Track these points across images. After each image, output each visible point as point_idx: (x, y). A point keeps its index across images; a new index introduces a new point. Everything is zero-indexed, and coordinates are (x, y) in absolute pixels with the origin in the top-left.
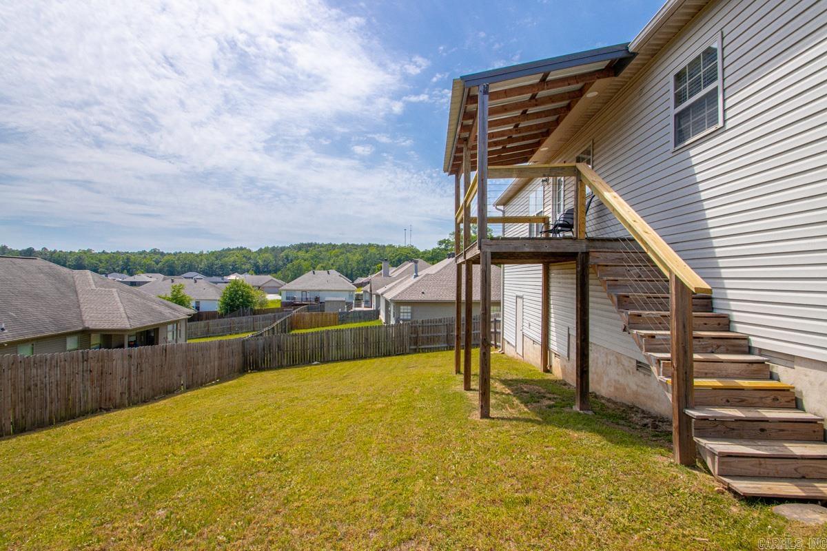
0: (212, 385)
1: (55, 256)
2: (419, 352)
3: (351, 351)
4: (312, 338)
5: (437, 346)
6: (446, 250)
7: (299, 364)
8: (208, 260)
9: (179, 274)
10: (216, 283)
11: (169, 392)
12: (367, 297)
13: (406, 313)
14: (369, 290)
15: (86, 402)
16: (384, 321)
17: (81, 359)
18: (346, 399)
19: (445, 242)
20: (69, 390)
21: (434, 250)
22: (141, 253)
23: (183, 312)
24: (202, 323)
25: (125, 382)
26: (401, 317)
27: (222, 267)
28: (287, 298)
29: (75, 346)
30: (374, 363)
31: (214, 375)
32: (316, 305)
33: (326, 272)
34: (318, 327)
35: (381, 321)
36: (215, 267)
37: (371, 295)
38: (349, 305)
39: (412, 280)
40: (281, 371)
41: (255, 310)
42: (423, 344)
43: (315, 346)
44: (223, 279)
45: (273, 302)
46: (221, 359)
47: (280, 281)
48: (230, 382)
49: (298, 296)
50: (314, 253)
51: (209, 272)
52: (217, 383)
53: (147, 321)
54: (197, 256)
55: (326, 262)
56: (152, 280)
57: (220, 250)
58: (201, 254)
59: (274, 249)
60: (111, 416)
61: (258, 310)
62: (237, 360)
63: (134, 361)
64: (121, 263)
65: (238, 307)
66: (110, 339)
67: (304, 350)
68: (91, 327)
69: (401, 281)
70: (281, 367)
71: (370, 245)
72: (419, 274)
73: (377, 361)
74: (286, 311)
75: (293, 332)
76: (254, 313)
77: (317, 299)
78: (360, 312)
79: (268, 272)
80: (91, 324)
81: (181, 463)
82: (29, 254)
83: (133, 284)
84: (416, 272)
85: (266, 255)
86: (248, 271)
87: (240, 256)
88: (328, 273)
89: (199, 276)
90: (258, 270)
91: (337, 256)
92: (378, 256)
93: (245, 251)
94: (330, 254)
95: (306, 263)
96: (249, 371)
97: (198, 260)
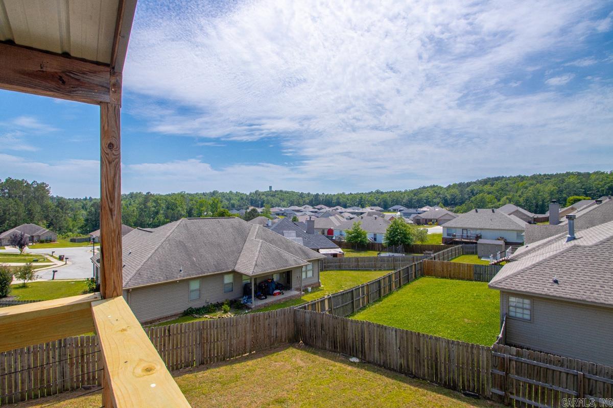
8: (408, 196)
22: (370, 193)
26: (511, 313)
27: (419, 201)
28: (448, 235)
36: (414, 201)
39: (564, 244)
41: (412, 245)
43: (356, 337)
44: (417, 211)
49: (458, 233)
50: (499, 186)
53: (270, 268)
54: (402, 193)
57: (417, 188)
58: (406, 191)
59: (460, 185)
64: (358, 200)
67: (344, 338)
84: (572, 232)
85: (453, 190)
86: (438, 204)
87: (432, 192)
88: (493, 211)
89: (402, 209)
90: (446, 203)
91: (526, 188)
92: (579, 185)
93: (436, 188)
94: (518, 186)
95: (490, 195)
96: (301, 341)
97: (402, 196)
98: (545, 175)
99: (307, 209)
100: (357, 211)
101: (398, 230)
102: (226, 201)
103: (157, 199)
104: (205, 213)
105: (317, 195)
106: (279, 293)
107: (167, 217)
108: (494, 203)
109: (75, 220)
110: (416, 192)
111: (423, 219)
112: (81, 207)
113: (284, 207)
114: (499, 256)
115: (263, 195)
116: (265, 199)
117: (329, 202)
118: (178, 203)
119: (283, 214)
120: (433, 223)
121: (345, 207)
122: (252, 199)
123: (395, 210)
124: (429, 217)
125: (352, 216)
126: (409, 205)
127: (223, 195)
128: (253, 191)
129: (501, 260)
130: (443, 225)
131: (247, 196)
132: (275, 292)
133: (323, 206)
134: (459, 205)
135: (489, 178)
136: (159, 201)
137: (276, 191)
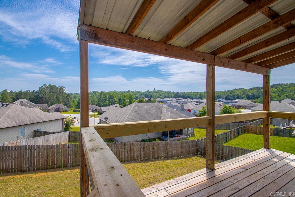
8: (227, 94)
15: (125, 158)
17: (124, 145)
22: (205, 92)
27: (233, 96)
31: (179, 154)
33: (278, 102)
36: (230, 96)
38: (288, 123)
44: (232, 101)
50: (280, 89)
52: (179, 158)
58: (225, 91)
63: (142, 146)
86: (244, 98)
87: (240, 92)
88: (280, 102)
89: (223, 100)
90: (249, 98)
93: (243, 90)
94: (292, 89)
96: (199, 155)
97: (223, 94)
99: (173, 100)
100: (198, 101)
101: (227, 111)
102: (134, 95)
103: (106, 94)
104: (126, 101)
105: (178, 93)
106: (178, 136)
107: (109, 102)
108: (277, 98)
109: (73, 102)
110: (231, 92)
111: (237, 106)
112: (74, 97)
113: (161, 98)
114: (285, 125)
115: (151, 92)
116: (152, 94)
117: (184, 96)
118: (115, 96)
119: (161, 102)
120: (243, 108)
121: (192, 99)
122: (146, 95)
123: (219, 101)
124: (241, 105)
125: (196, 103)
126: (227, 98)
127: (132, 92)
128: (147, 91)
129: (287, 127)
130: (251, 109)
131: (144, 93)
132: (176, 135)
133: (181, 98)
134: (256, 99)
135: (274, 85)
136: (106, 95)
137: (157, 91)
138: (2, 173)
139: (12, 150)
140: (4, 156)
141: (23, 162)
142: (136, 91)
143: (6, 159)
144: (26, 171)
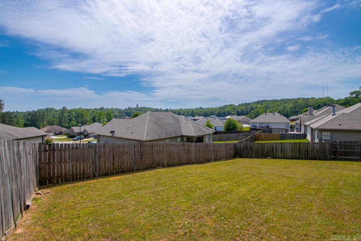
0: (223, 161)
1: (173, 111)
2: (337, 160)
3: (290, 154)
4: (267, 145)
5: (352, 158)
6: (356, 98)
7: (260, 157)
8: (218, 110)
9: (209, 116)
10: (222, 119)
11: (208, 161)
12: (298, 127)
13: (326, 136)
14: (299, 123)
15: (184, 160)
16: (310, 139)
17: (183, 145)
18: (291, 179)
19: (355, 93)
20: (180, 155)
21: (346, 99)
22: (196, 109)
23: (212, 131)
24: (218, 136)
25: (195, 155)
26: (323, 139)
27: (224, 113)
28: (253, 126)
29: (180, 141)
30: (305, 162)
31: (224, 157)
32: (268, 130)
33: (272, 114)
34: (269, 140)
35: (308, 139)
36: (221, 113)
37: (301, 125)
38: (287, 131)
39: (331, 117)
40: (252, 159)
41: (238, 131)
42: (340, 155)
43: (269, 149)
45: (246, 128)
46: (226, 150)
47: (249, 119)
48: (230, 161)
49: (258, 126)
50: (265, 105)
51: (219, 115)
52: (225, 160)
53: (200, 134)
54: (215, 109)
55: (272, 109)
56: (200, 118)
57: (223, 106)
59: (245, 104)
60: (191, 166)
61: (239, 131)
62: (232, 152)
63: (198, 148)
64: (190, 112)
65: (231, 130)
66: (189, 139)
67: (263, 151)
68: (184, 135)
69: (322, 118)
70: (251, 157)
71: (299, 99)
72: (336, 113)
73: (307, 162)
74: (252, 132)
75: (256, 142)
76: (238, 132)
77: (268, 127)
78: (294, 134)
79: (243, 115)
80: (184, 134)
81: (217, 190)
82: (167, 110)
83: (194, 120)
84: (334, 112)
85: (242, 107)
86: (234, 114)
87: (231, 108)
89: (215, 117)
90: (238, 114)
91: (278, 106)
92: (304, 104)
93: (233, 106)
94: (274, 105)
95: (261, 110)
96: (237, 157)
97: (215, 110)
98: (288, 99)
104: (103, 120)
107: (77, 122)
110: (222, 108)
115: (134, 109)
118: (85, 114)
122: (127, 112)
127: (108, 110)
128: (127, 107)
131: (123, 110)
135: (259, 101)
136: (72, 112)
137: (141, 108)
138: (61, 182)
139: (72, 149)
140: (62, 158)
141: (87, 165)
142: (112, 108)
143: (65, 161)
144: (91, 177)
